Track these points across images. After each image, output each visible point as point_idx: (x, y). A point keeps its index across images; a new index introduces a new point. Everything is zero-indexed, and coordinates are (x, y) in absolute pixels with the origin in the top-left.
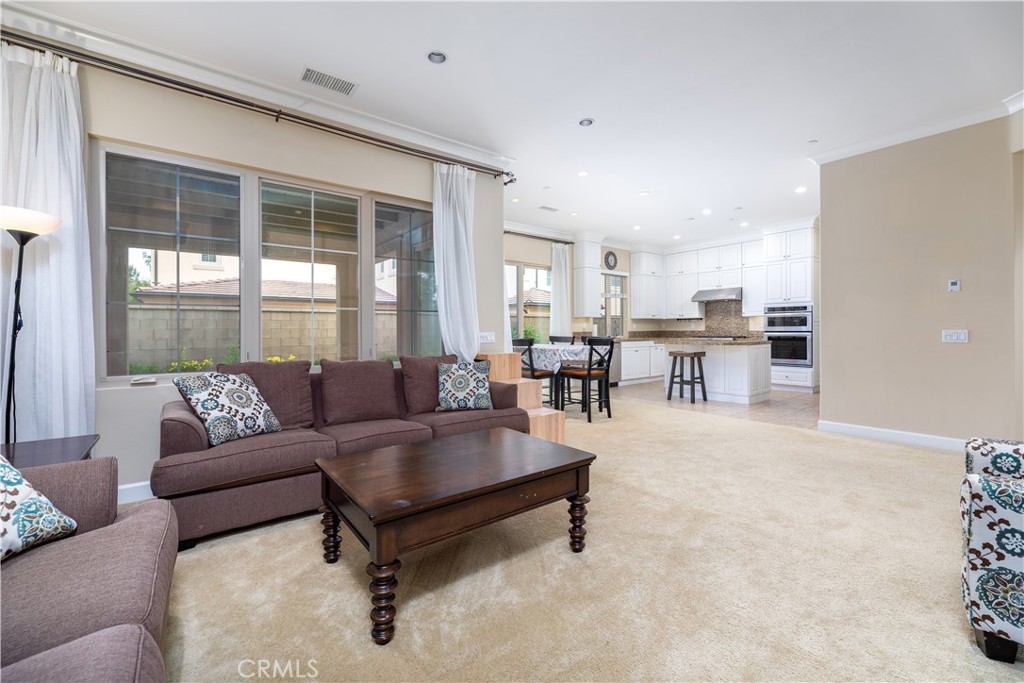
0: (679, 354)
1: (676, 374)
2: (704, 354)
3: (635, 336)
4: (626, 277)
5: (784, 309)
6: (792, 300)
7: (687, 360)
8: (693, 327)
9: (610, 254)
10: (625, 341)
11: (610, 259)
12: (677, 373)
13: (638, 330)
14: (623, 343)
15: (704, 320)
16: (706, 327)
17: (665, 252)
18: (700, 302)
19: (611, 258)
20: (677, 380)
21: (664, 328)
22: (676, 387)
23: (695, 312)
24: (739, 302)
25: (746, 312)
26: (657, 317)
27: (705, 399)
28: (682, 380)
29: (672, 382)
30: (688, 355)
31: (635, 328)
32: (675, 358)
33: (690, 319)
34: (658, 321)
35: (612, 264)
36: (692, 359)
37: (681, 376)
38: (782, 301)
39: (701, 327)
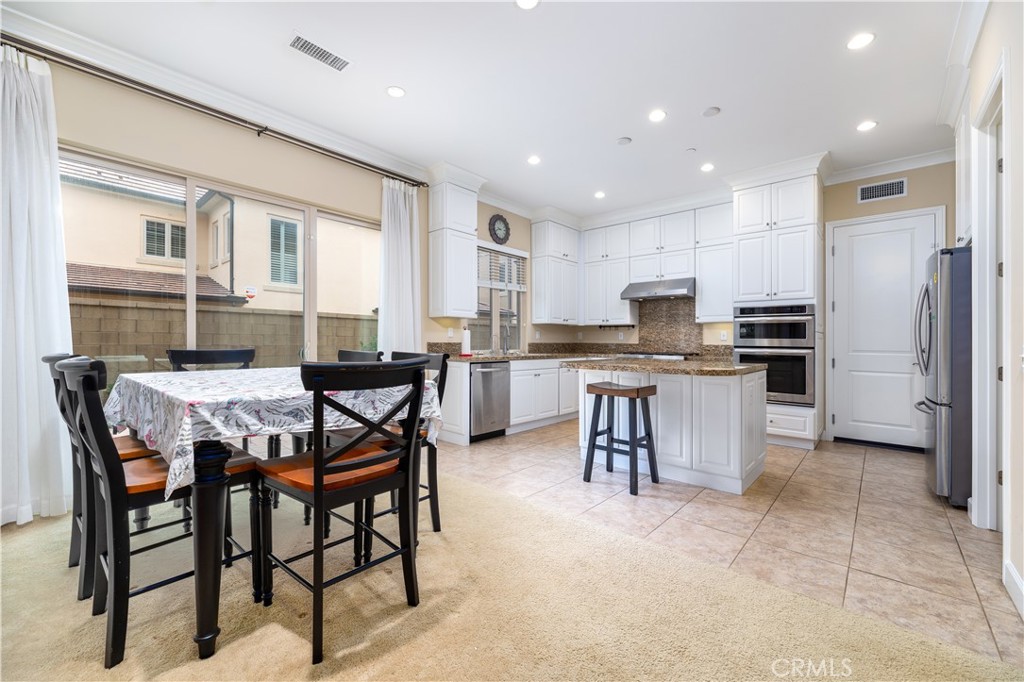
0: (606, 391)
1: (600, 429)
2: (652, 390)
3: (539, 350)
4: (524, 259)
5: (767, 310)
6: (781, 295)
7: (622, 403)
8: (621, 338)
9: (497, 218)
10: (518, 358)
11: (497, 226)
12: (602, 426)
13: (543, 341)
14: (514, 365)
15: (637, 329)
16: (640, 339)
17: (582, 224)
18: (633, 301)
19: (499, 225)
20: (602, 440)
21: (581, 338)
22: (600, 457)
23: (624, 315)
24: (689, 300)
25: (701, 315)
26: (570, 322)
27: (655, 479)
28: (611, 440)
29: (593, 446)
30: (623, 392)
31: (538, 338)
32: (599, 399)
33: (617, 327)
34: (574, 329)
35: (501, 233)
36: (632, 402)
37: (610, 429)
38: (763, 296)
39: (634, 339)
